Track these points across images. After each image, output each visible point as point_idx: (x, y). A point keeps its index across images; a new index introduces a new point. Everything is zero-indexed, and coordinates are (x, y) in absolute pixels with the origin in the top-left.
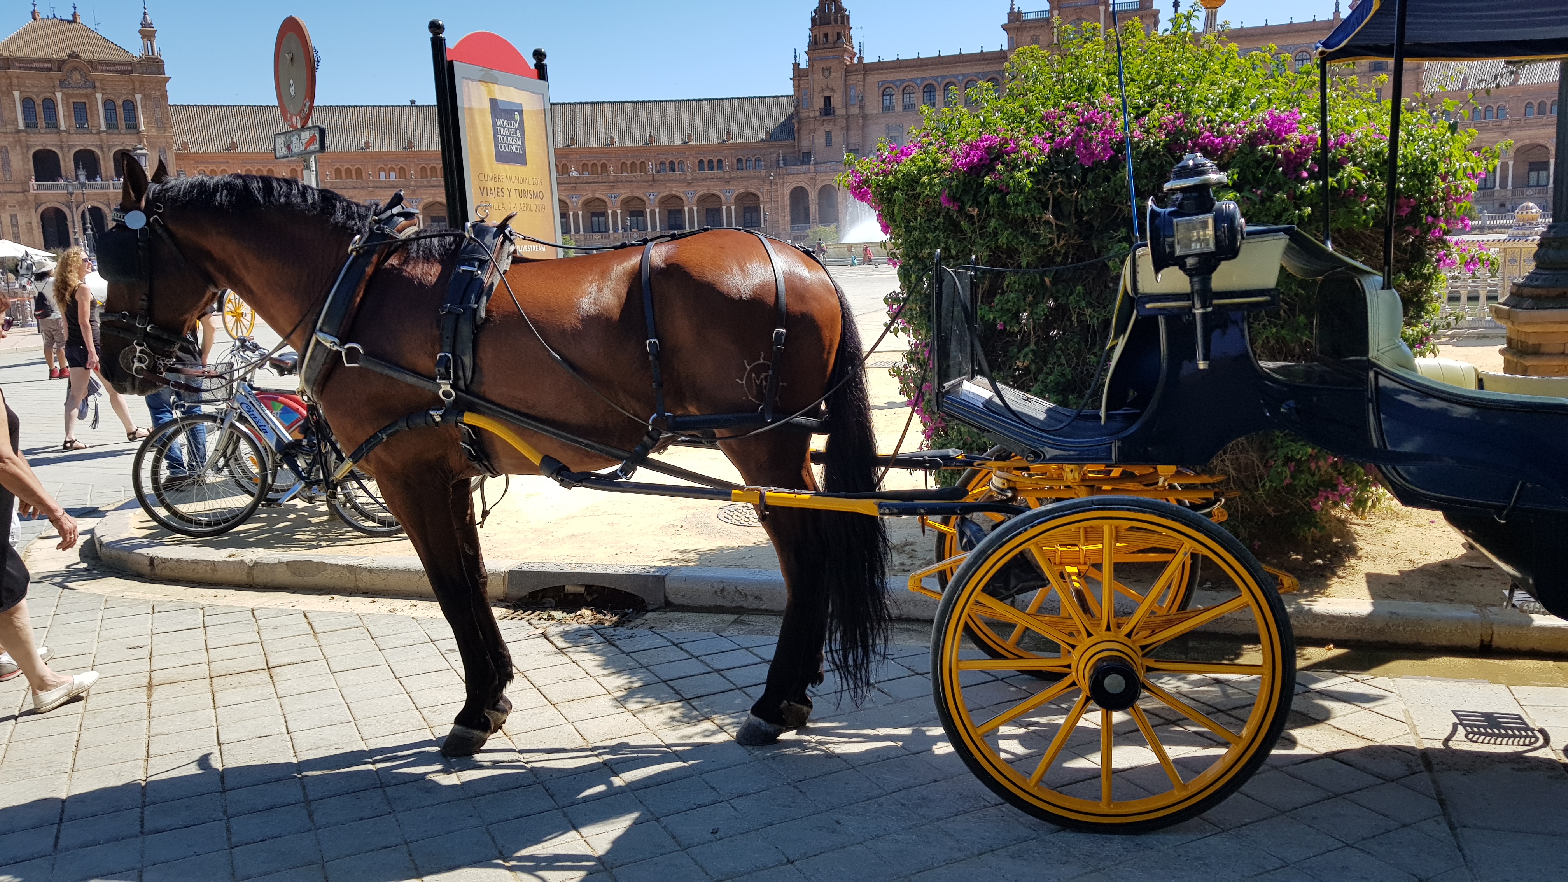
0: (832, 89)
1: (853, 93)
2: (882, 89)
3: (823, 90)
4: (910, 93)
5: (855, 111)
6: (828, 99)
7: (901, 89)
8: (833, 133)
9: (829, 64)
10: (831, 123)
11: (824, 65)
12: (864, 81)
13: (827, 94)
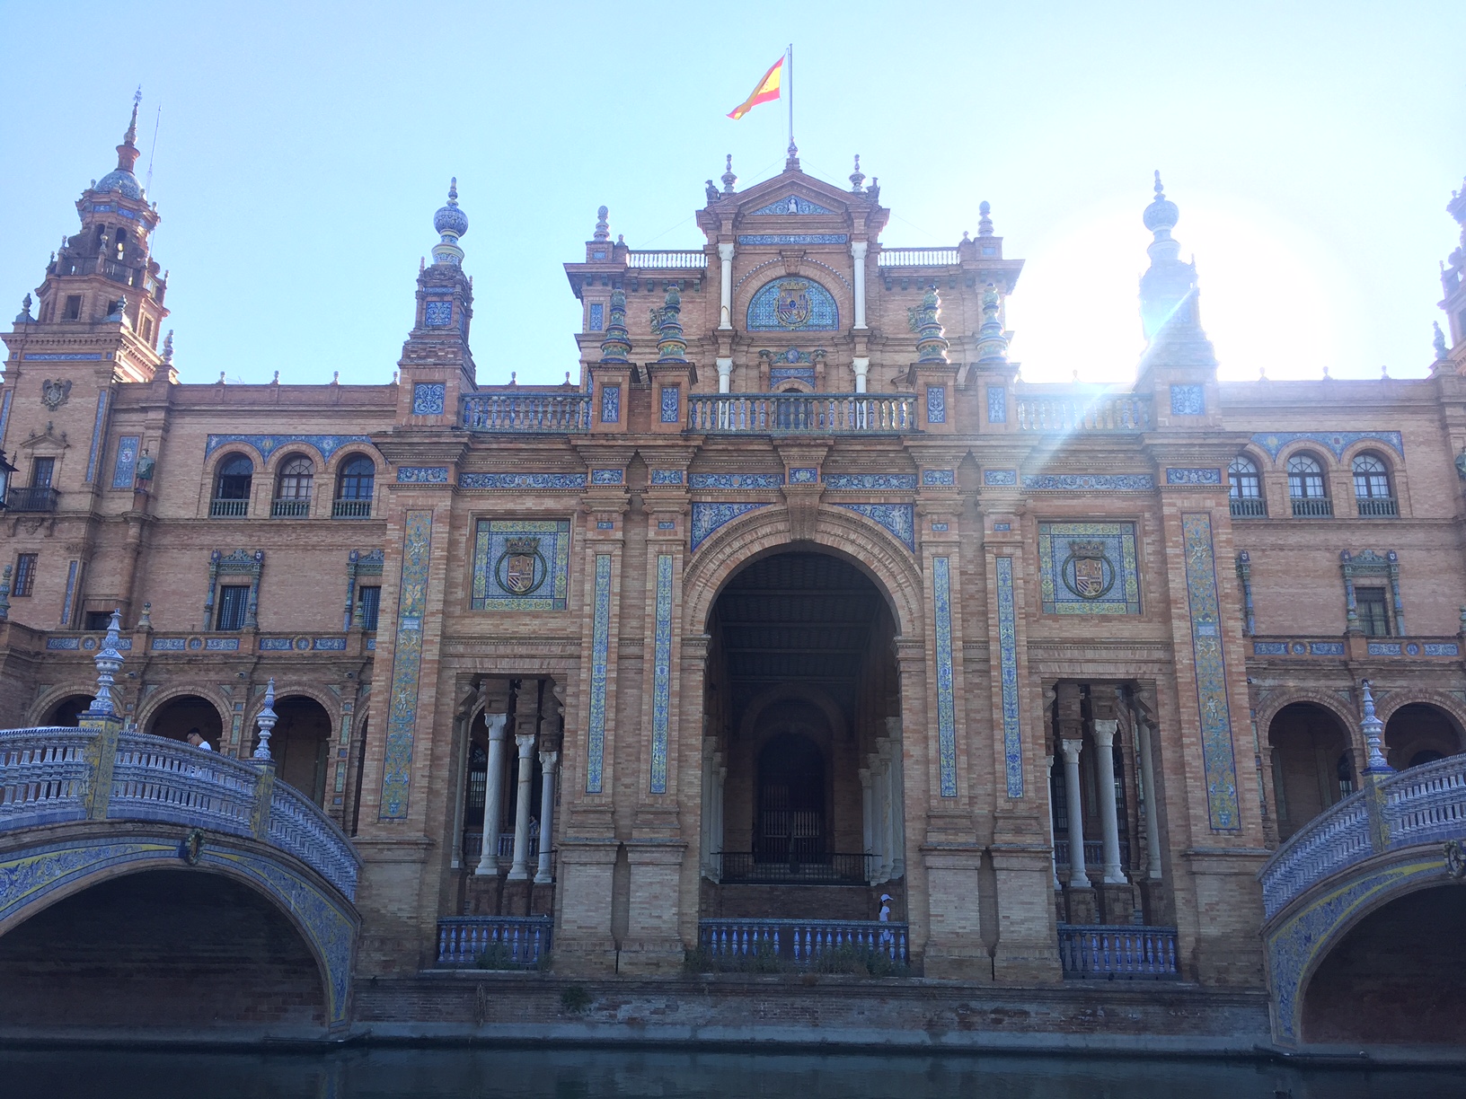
0: (64, 442)
1: (127, 456)
2: (216, 456)
3: (34, 440)
4: (299, 476)
5: (120, 504)
6: (42, 465)
7: (274, 459)
8: (39, 560)
9: (68, 374)
10: (41, 532)
11: (52, 375)
12: (166, 429)
13: (43, 450)
